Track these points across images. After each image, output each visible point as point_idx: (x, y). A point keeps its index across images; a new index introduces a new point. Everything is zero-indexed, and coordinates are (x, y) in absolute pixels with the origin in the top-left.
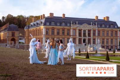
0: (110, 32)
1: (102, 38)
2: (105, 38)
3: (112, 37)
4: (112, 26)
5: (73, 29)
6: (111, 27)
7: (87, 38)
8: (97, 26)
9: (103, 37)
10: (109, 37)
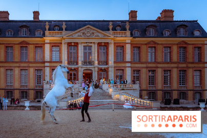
0: (175, 48)
1: (147, 67)
2: (158, 67)
3: (184, 65)
4: (182, 30)
5: (50, 43)
6: (178, 35)
7: (95, 68)
8: (128, 33)
9: (150, 65)
10: (173, 65)
